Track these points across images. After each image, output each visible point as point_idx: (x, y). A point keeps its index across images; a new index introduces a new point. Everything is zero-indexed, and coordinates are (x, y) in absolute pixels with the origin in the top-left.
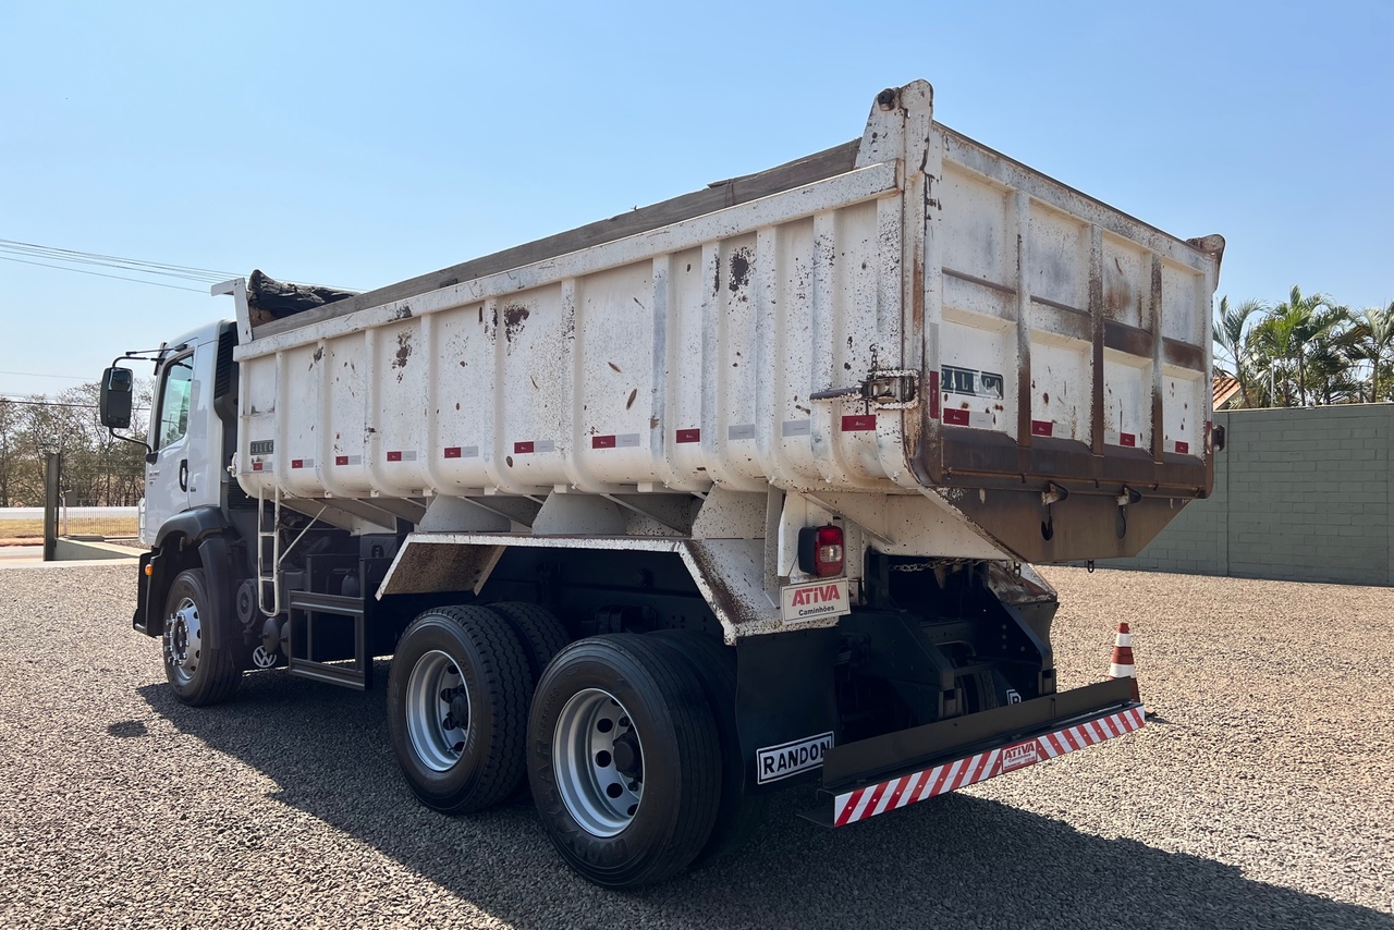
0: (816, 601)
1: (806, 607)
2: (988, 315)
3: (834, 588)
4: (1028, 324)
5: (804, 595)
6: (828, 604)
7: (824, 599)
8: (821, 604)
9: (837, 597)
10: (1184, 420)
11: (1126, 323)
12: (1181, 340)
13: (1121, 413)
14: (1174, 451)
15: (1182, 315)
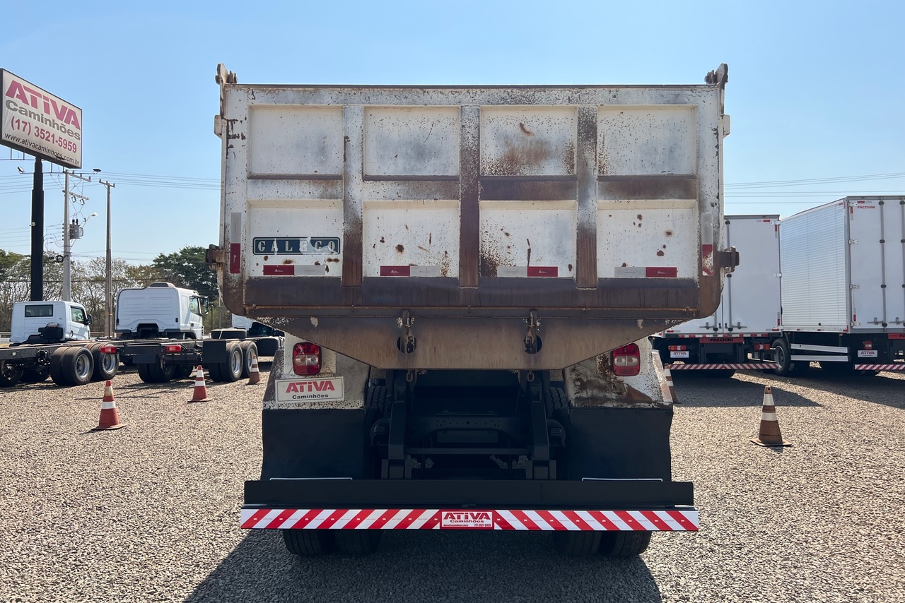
0: (310, 390)
1: (300, 394)
2: (304, 199)
3: (329, 383)
4: (358, 198)
5: (298, 386)
6: (322, 393)
7: (318, 390)
8: (315, 392)
9: (332, 389)
10: (664, 247)
11: (540, 174)
12: (659, 173)
13: (529, 250)
14: (644, 276)
15: (660, 150)
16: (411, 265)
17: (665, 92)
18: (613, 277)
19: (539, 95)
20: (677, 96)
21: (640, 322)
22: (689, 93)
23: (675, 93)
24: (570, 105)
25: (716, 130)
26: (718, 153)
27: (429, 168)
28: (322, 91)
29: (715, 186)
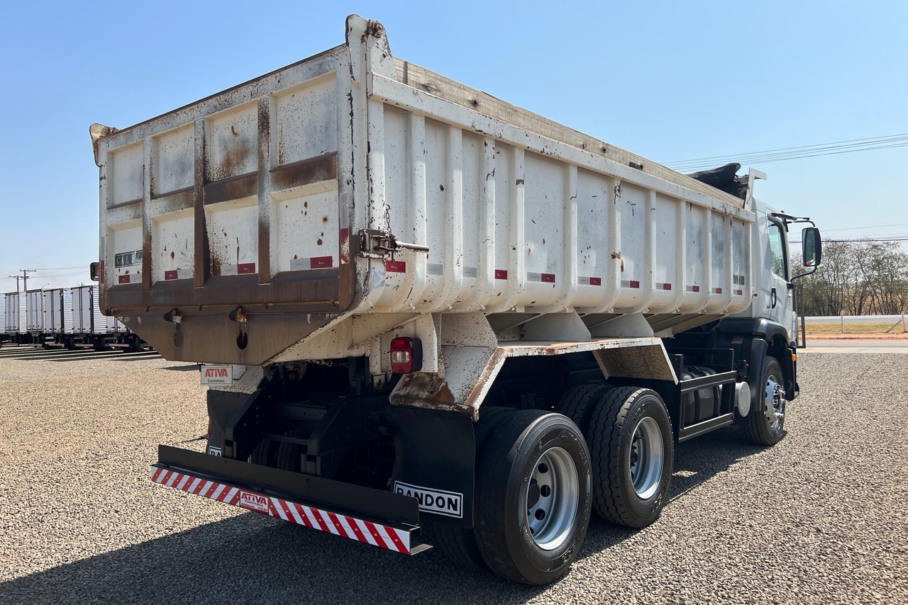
0: (216, 376)
1: (211, 378)
2: (128, 221)
3: (225, 370)
4: (148, 216)
5: (210, 372)
6: (222, 378)
7: (220, 376)
8: (218, 378)
9: (226, 375)
10: (322, 234)
11: (244, 173)
12: (319, 154)
13: (238, 248)
14: (309, 268)
15: (319, 129)
16: (178, 269)
17: (313, 64)
18: (289, 270)
19: (235, 95)
20: (321, 65)
21: (309, 316)
22: (329, 58)
23: (318, 63)
24: (253, 100)
25: (350, 95)
26: (352, 121)
27: (187, 181)
28: (135, 130)
29: (350, 162)
